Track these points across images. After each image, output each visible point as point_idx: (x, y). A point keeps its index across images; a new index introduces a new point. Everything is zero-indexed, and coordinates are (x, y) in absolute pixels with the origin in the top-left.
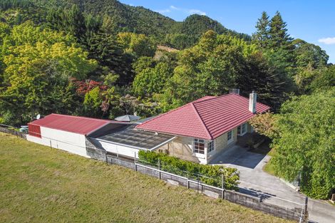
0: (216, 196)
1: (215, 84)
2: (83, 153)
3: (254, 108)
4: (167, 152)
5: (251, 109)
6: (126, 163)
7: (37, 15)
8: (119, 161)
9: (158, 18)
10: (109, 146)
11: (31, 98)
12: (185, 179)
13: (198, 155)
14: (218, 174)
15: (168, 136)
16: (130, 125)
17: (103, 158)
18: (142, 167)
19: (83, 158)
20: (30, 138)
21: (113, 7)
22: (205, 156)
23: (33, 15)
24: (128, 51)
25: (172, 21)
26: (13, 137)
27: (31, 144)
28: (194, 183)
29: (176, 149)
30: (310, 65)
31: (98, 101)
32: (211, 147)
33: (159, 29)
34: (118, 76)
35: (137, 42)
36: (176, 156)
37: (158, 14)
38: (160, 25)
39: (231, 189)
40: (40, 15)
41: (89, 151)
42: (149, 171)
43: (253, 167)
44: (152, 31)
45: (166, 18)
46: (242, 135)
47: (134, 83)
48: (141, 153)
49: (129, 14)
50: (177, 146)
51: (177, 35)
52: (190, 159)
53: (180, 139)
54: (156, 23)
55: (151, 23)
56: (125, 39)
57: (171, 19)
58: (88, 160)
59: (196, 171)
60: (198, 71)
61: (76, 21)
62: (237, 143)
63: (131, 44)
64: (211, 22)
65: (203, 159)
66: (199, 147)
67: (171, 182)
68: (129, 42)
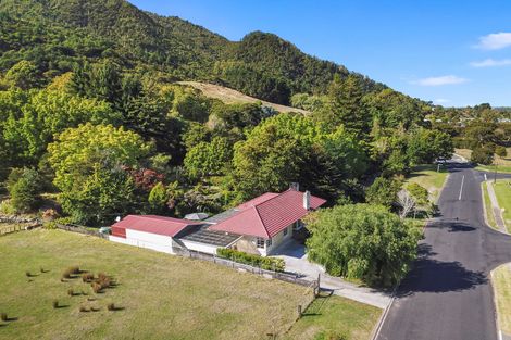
0: (270, 277)
1: (275, 179)
2: (170, 251)
3: (308, 204)
4: (236, 248)
5: (305, 206)
6: (207, 258)
7: (17, 34)
8: (201, 256)
9: (202, 35)
10: (190, 245)
11: (103, 199)
12: (250, 267)
13: (260, 249)
14: (271, 263)
15: (236, 236)
16: (201, 225)
17: (187, 255)
18: (220, 260)
19: (169, 255)
20: (112, 238)
21: (133, 20)
22: (265, 249)
23: (11, 35)
24: (173, 114)
25: (224, 41)
26: (95, 238)
27: (116, 245)
28: (257, 269)
29: (243, 246)
30: (401, 124)
31: (163, 198)
32: (269, 243)
33: (203, 53)
34: (169, 157)
35: (183, 99)
36: (243, 250)
37: (202, 28)
38: (205, 47)
39: (280, 272)
40: (21, 35)
41: (175, 249)
42: (225, 263)
43: (300, 257)
44: (194, 56)
45: (214, 36)
46: (298, 229)
47: (186, 162)
48: (218, 250)
49: (158, 30)
50: (244, 242)
51: (231, 63)
52: (253, 252)
53: (245, 237)
54: (199, 43)
55: (192, 43)
56: (167, 95)
57: (221, 38)
58: (175, 257)
59: (258, 262)
60: (259, 165)
61: (110, 82)
62: (293, 237)
63: (175, 102)
64: (281, 42)
65: (263, 252)
66: (261, 243)
67: (241, 270)
68: (172, 98)
